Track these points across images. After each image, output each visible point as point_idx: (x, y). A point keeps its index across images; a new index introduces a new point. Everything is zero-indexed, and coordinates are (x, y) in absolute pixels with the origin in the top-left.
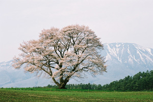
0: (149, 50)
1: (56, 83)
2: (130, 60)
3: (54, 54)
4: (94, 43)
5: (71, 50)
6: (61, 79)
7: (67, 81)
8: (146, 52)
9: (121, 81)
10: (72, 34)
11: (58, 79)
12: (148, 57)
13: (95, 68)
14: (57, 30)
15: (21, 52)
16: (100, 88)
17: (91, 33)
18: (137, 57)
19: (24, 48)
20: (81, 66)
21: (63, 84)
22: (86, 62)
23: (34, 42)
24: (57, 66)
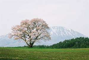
0: (70, 30)
1: (28, 45)
2: (61, 34)
3: (27, 31)
4: (45, 26)
5: (35, 30)
6: (30, 43)
7: (33, 44)
9: (58, 44)
10: (35, 22)
11: (29, 43)
12: (69, 33)
13: (46, 38)
14: (28, 20)
15: (12, 31)
16: (48, 47)
17: (44, 22)
18: (65, 33)
19: (14, 29)
20: (39, 37)
21: (31, 46)
22: (42, 35)
23: (18, 26)
24: (28, 37)
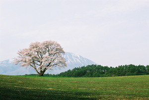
0: (79, 56)
2: (69, 61)
3: (37, 56)
8: (77, 57)
9: (66, 72)
10: (47, 45)
12: (78, 60)
14: (39, 43)
15: (18, 55)
16: (54, 76)
17: (58, 45)
20: (52, 64)
23: (26, 50)
24: (39, 63)
